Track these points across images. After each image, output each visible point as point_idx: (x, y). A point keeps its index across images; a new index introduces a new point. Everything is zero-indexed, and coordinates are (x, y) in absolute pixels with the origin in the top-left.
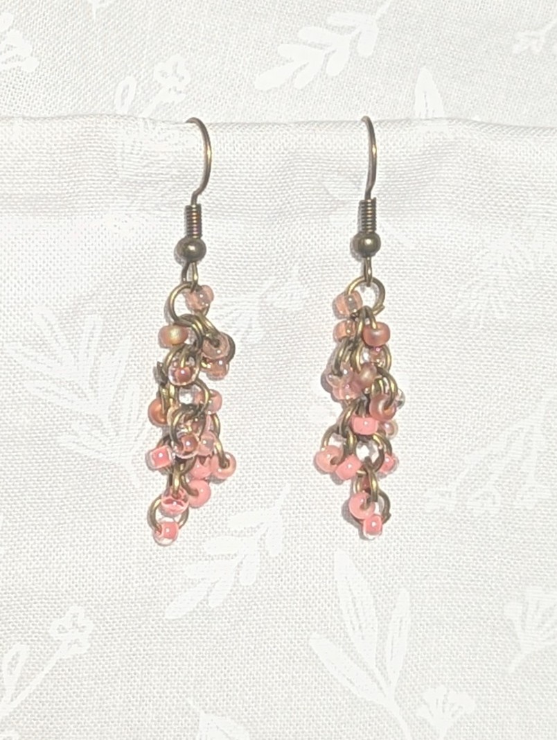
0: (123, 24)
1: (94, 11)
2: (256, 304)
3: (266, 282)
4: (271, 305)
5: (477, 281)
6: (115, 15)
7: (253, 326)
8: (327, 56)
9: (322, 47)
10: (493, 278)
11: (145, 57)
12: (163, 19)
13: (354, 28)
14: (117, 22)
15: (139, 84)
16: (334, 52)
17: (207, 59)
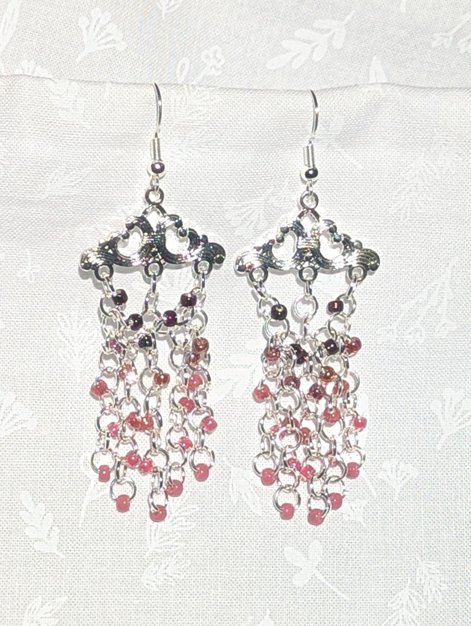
0: (181, 24)
1: (163, 14)
2: (263, 204)
3: (268, 190)
4: (272, 205)
5: (404, 188)
6: (177, 18)
7: (261, 219)
8: (313, 48)
9: (309, 42)
10: (414, 185)
11: (195, 46)
12: (208, 22)
13: (330, 30)
14: (178, 22)
15: (191, 63)
16: (317, 45)
17: (236, 49)
